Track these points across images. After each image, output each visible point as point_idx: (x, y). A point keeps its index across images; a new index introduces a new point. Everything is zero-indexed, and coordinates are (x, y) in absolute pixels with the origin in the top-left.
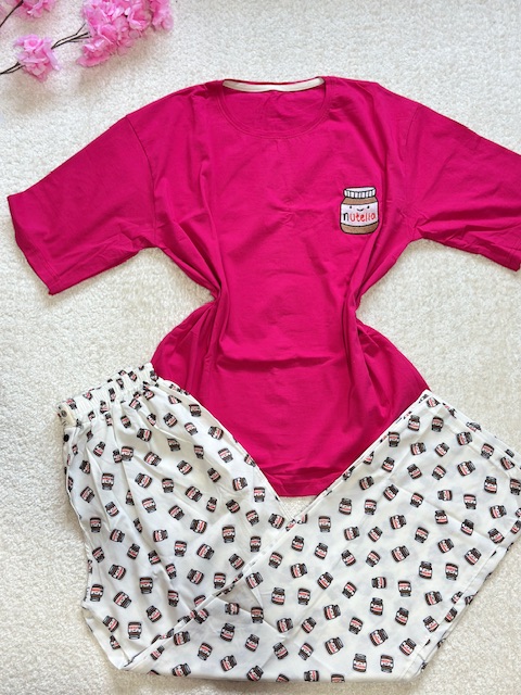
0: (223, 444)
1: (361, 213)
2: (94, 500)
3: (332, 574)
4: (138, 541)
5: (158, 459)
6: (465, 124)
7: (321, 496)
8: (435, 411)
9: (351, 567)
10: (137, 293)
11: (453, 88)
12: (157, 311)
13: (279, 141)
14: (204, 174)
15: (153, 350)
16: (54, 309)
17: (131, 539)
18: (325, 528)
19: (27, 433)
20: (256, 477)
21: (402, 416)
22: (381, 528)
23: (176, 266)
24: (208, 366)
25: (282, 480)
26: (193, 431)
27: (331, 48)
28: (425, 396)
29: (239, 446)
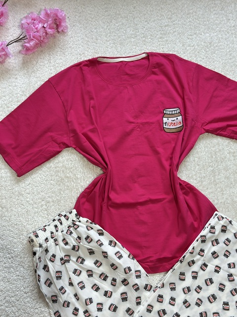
0: (117, 249)
1: (173, 122)
2: (52, 286)
3: (179, 313)
4: (78, 306)
5: (83, 260)
6: (220, 72)
7: (170, 272)
8: (222, 222)
9: (188, 309)
10: (63, 172)
11: (212, 54)
12: (74, 180)
13: (128, 87)
14: (92, 107)
15: (74, 201)
16: (20, 184)
17: (74, 305)
18: (173, 289)
19: (12, 252)
20: (135, 265)
21: (206, 226)
22: (201, 285)
23: (82, 156)
24: (105, 208)
25: (148, 265)
26: (101, 244)
27: (149, 37)
28: (216, 215)
29: (125, 249)
